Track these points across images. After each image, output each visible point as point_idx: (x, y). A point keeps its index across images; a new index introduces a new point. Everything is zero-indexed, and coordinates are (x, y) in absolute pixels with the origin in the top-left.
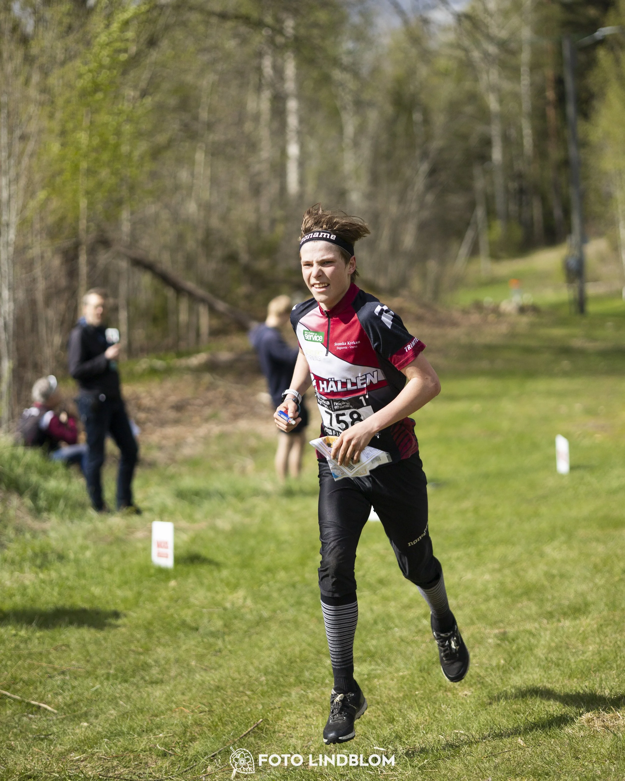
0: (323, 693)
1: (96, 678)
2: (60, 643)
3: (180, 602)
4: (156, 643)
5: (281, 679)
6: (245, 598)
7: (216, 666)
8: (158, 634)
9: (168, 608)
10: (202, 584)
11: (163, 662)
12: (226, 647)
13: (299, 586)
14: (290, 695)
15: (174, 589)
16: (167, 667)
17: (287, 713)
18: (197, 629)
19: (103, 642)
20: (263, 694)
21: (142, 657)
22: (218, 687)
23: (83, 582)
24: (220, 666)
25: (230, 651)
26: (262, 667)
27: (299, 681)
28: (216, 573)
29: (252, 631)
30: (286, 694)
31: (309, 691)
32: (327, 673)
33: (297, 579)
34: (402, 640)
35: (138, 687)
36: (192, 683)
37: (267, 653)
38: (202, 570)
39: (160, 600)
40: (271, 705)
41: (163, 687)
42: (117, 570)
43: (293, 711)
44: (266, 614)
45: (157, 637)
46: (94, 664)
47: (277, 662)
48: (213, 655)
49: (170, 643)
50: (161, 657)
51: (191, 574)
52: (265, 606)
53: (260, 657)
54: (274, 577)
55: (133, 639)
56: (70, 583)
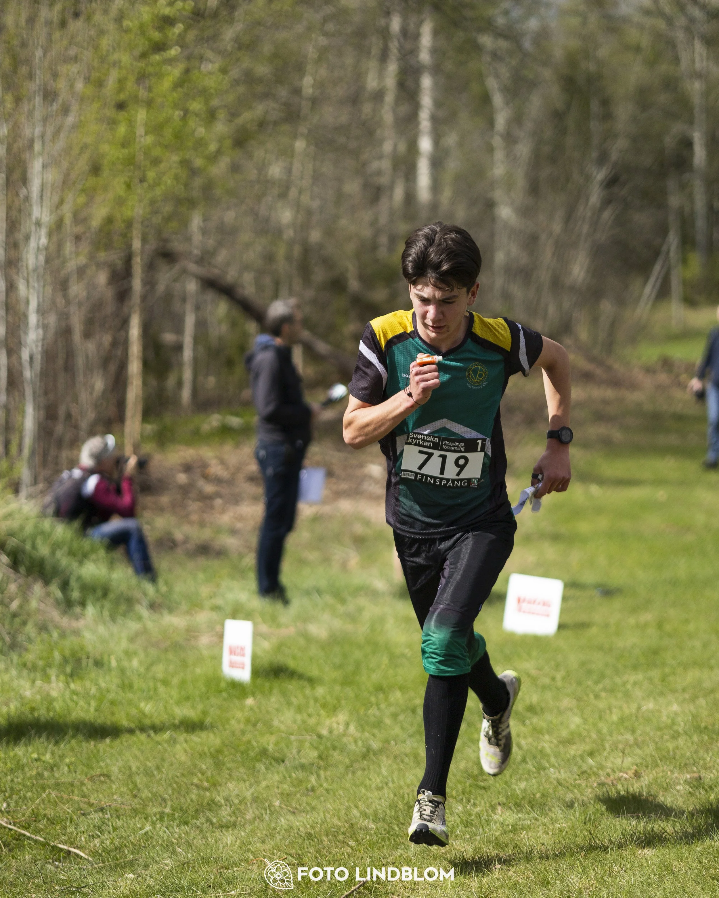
1: (146, 818)
2: (98, 772)
3: (259, 725)
4: (228, 776)
6: (347, 725)
7: (308, 808)
8: (230, 765)
9: (243, 732)
10: (289, 704)
11: (236, 801)
12: (321, 786)
15: (251, 709)
16: (242, 807)
18: (282, 761)
19: (155, 773)
20: (372, 845)
21: (208, 794)
22: (310, 834)
23: (130, 695)
24: (313, 809)
25: (327, 790)
26: (369, 811)
28: (308, 691)
29: (356, 766)
33: (418, 701)
34: (560, 784)
35: (201, 831)
36: (275, 829)
37: (377, 793)
38: (290, 687)
39: (233, 722)
41: (236, 832)
42: (175, 681)
44: (375, 745)
45: (228, 769)
46: (143, 800)
47: (390, 806)
48: (303, 795)
49: (245, 777)
50: (233, 794)
51: (275, 691)
52: (374, 735)
53: (367, 799)
54: (386, 699)
55: (196, 771)
56: (111, 696)
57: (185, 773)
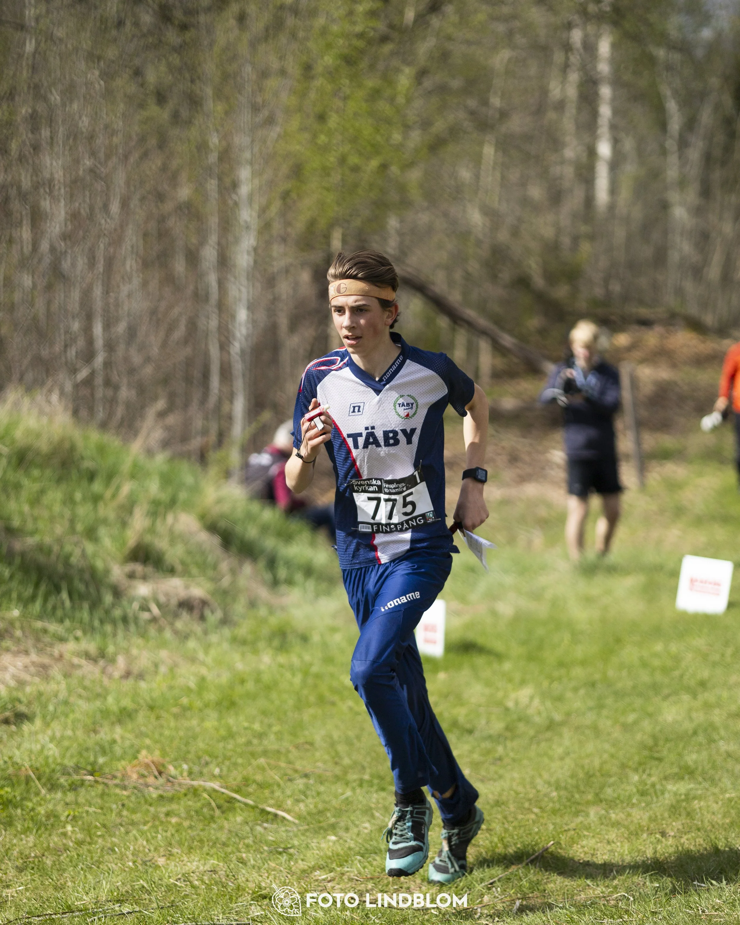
0: (629, 815)
1: (347, 784)
2: (303, 740)
3: (451, 698)
5: (577, 796)
6: (532, 698)
7: (496, 777)
10: (478, 678)
12: (507, 755)
13: (599, 686)
14: (587, 815)
15: (444, 682)
17: (584, 836)
18: (470, 732)
19: (355, 741)
20: (554, 812)
23: (331, 669)
24: (501, 777)
25: (514, 760)
26: (553, 780)
27: (599, 800)
28: (496, 666)
29: (541, 736)
30: (583, 814)
31: (611, 812)
32: (635, 790)
33: (597, 676)
34: (729, 756)
37: (558, 763)
38: (479, 661)
40: (564, 826)
43: (591, 835)
44: (558, 717)
46: (344, 767)
47: (571, 775)
48: (491, 763)
51: (465, 666)
52: (556, 708)
53: (550, 769)
54: (568, 674)
56: (315, 669)
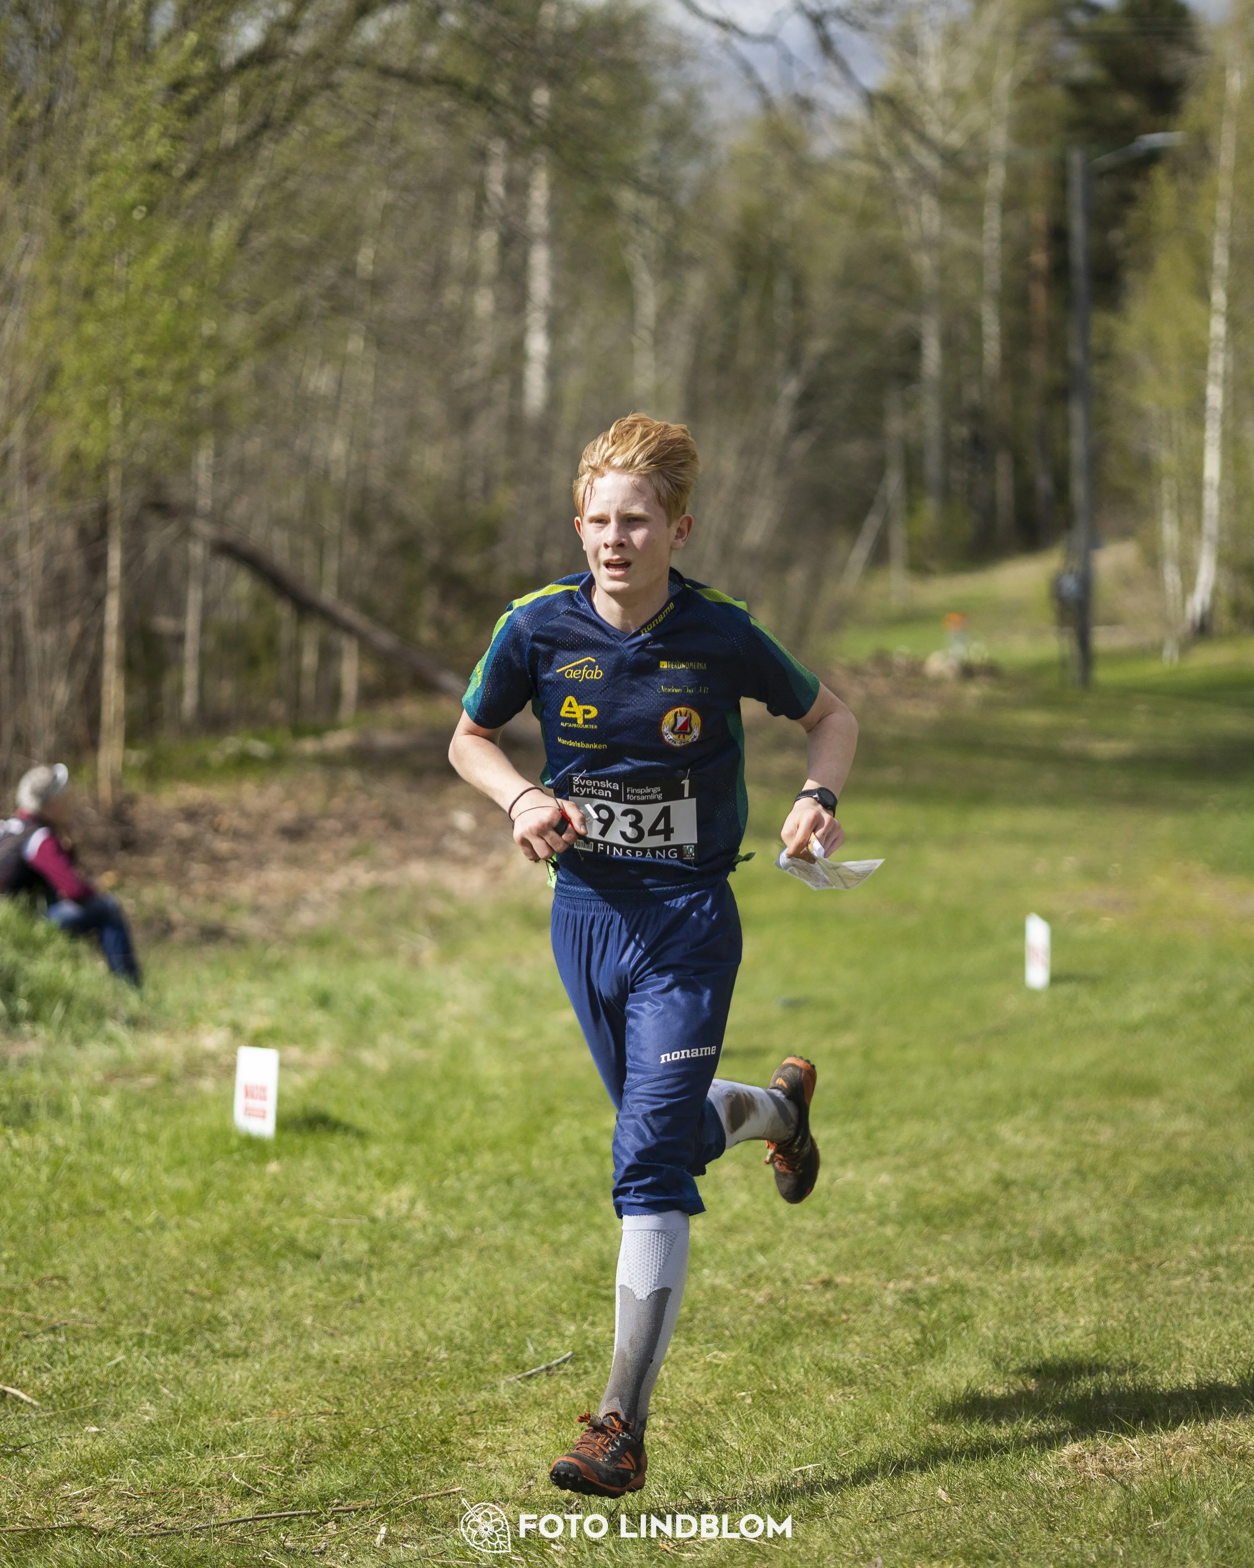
1: (118, 1343)
2: (50, 1272)
3: (286, 1203)
4: (237, 1280)
5: (479, 1358)
6: (413, 1202)
7: (353, 1328)
8: (242, 1263)
9: (262, 1213)
10: (330, 1171)
11: (249, 1317)
12: (373, 1294)
13: (517, 1182)
14: (494, 1388)
15: (275, 1179)
16: (257, 1326)
18: (317, 1257)
19: (133, 1274)
21: (209, 1306)
22: (356, 1368)
23: (98, 1158)
24: (361, 1328)
25: (381, 1301)
26: (442, 1334)
27: (513, 1365)
28: (357, 1152)
29: (425, 1263)
30: (488, 1387)
33: (514, 1168)
34: (716, 1293)
35: (198, 1363)
37: (454, 1306)
38: (331, 1145)
39: (248, 1198)
41: (248, 1364)
42: (165, 1137)
44: (453, 1234)
45: (239, 1269)
46: (114, 1315)
47: (472, 1326)
48: (347, 1307)
49: (263, 1281)
50: (245, 1307)
51: (310, 1152)
52: (451, 1218)
53: (439, 1315)
54: (470, 1164)
55: (192, 1271)
56: (71, 1158)
57: (177, 1274)
